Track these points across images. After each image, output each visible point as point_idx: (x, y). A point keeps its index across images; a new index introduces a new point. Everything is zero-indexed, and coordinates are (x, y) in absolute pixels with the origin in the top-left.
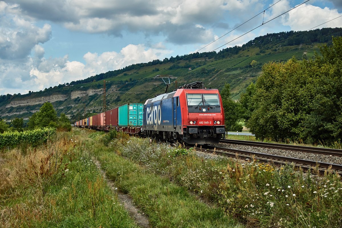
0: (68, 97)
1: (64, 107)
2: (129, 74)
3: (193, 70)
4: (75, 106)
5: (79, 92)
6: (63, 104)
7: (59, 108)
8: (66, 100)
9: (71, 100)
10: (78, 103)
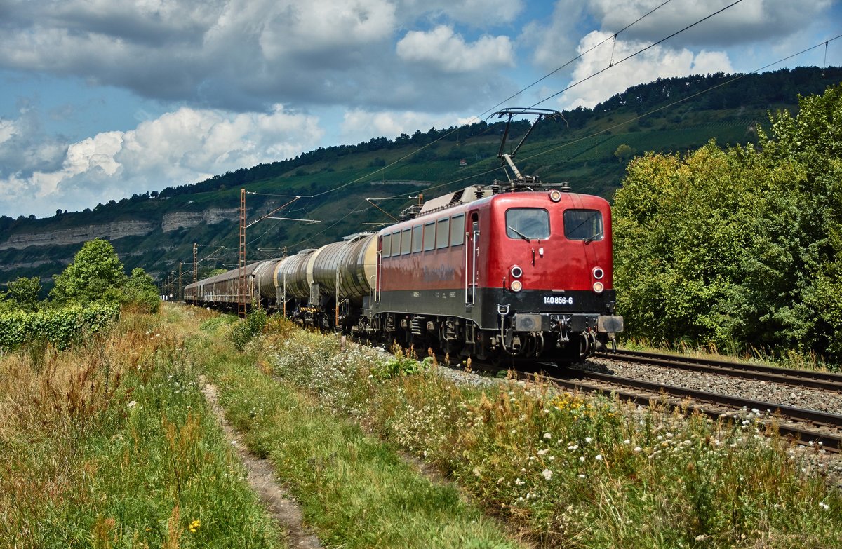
0: (156, 226)
1: (144, 253)
2: (310, 172)
3: (470, 167)
4: (171, 249)
5: (184, 215)
6: (140, 246)
7: (132, 254)
8: (150, 234)
9: (163, 234)
10: (178, 244)
